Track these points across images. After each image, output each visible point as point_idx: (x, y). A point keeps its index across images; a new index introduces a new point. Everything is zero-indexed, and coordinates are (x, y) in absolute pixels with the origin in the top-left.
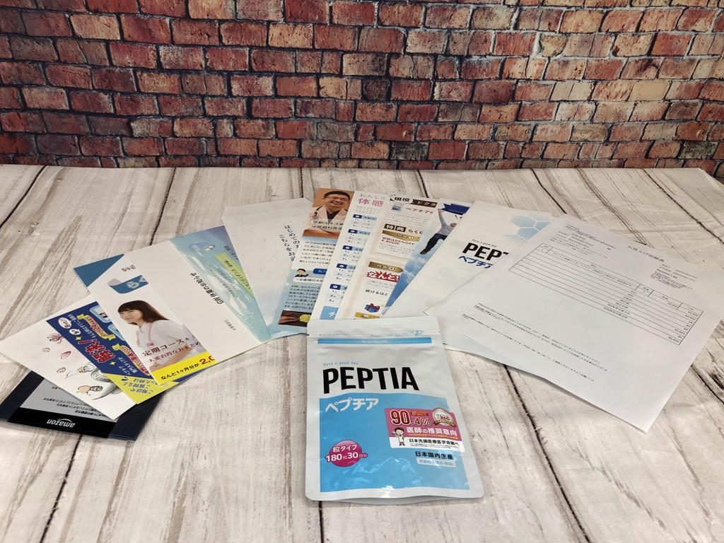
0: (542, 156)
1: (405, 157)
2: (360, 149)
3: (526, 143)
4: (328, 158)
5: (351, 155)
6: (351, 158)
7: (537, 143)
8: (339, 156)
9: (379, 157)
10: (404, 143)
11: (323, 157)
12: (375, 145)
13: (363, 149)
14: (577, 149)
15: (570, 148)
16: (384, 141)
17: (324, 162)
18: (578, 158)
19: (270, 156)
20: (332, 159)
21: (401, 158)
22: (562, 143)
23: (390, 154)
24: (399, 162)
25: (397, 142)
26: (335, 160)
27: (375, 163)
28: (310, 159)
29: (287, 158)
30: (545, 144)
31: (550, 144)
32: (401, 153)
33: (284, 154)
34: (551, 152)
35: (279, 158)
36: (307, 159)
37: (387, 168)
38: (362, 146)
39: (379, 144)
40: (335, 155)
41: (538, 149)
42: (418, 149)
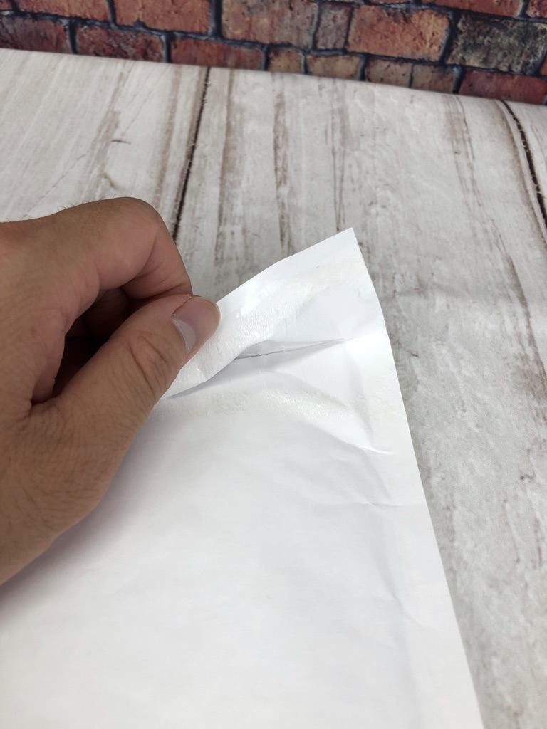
1: (485, 61)
2: (372, 26)
4: (289, 45)
5: (346, 43)
6: (345, 51)
8: (315, 41)
9: (419, 55)
10: (490, 20)
11: (277, 40)
12: (415, 16)
13: (382, 26)
16: (441, 10)
17: (277, 54)
19: (143, 25)
20: (298, 48)
21: (473, 61)
23: (448, 48)
24: (465, 70)
25: (474, 16)
26: (306, 52)
27: (405, 69)
28: (242, 42)
29: (185, 35)
32: (476, 46)
33: (177, 24)
35: (165, 32)
36: (236, 42)
37: (432, 87)
38: (380, 19)
39: (426, 16)
40: (307, 40)
42: (524, 40)
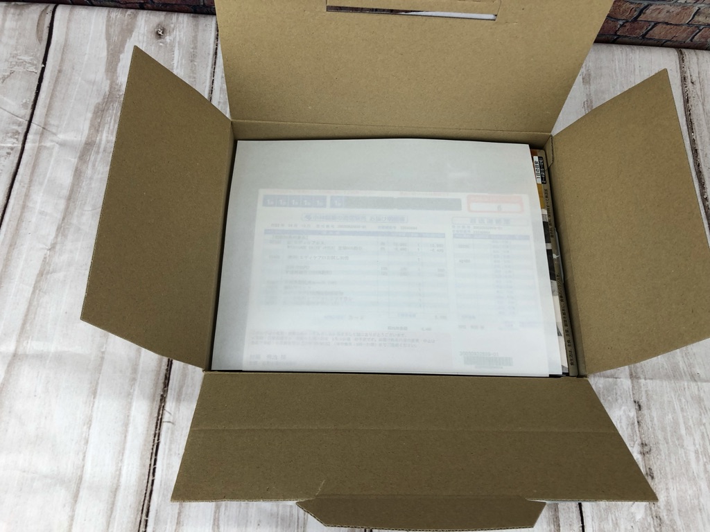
0: (644, 36)
3: (627, 22)
7: (643, 22)
14: (694, 32)
15: (684, 31)
18: (691, 40)
22: (676, 25)
30: (653, 24)
31: (660, 25)
34: (658, 33)
41: (642, 28)
